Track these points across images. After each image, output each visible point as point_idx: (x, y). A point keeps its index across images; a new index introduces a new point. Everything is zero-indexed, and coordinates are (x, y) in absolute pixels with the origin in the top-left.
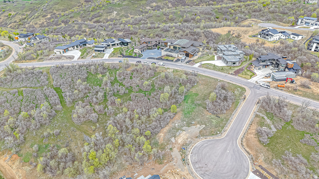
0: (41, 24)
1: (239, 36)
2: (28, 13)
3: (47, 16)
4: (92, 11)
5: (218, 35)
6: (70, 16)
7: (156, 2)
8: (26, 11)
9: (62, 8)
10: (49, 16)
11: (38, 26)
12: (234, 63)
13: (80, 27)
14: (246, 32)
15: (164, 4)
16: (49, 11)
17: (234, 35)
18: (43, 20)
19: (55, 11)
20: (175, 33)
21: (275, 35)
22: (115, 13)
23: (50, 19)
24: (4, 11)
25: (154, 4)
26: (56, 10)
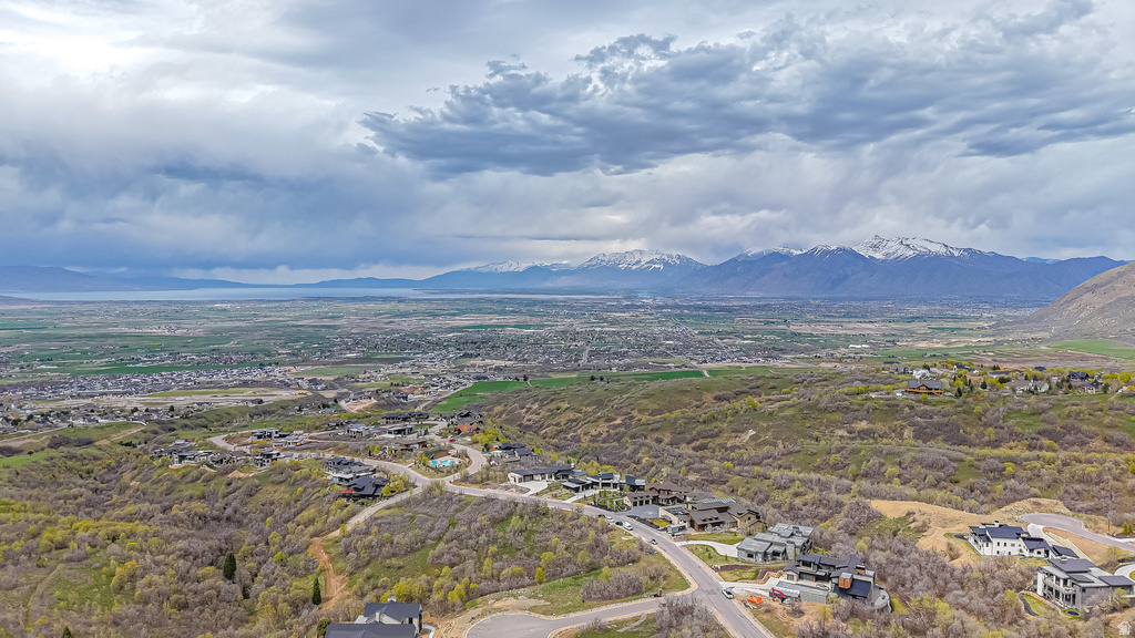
0: (596, 436)
1: (921, 530)
2: (590, 409)
3: (615, 420)
4: (704, 422)
5: (880, 517)
6: (651, 427)
7: (871, 422)
8: (588, 405)
9: (655, 406)
10: (618, 421)
11: (588, 438)
12: (750, 556)
13: (635, 452)
14: (945, 523)
15: (890, 428)
16: (624, 410)
17: (912, 525)
18: (603, 428)
19: (635, 413)
20: (797, 495)
21: (995, 541)
22: (751, 432)
23: (616, 427)
24: (553, 400)
25: (864, 425)
26: (640, 411)
